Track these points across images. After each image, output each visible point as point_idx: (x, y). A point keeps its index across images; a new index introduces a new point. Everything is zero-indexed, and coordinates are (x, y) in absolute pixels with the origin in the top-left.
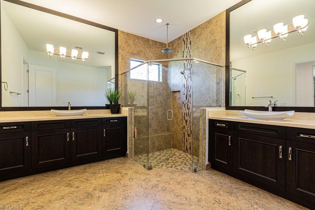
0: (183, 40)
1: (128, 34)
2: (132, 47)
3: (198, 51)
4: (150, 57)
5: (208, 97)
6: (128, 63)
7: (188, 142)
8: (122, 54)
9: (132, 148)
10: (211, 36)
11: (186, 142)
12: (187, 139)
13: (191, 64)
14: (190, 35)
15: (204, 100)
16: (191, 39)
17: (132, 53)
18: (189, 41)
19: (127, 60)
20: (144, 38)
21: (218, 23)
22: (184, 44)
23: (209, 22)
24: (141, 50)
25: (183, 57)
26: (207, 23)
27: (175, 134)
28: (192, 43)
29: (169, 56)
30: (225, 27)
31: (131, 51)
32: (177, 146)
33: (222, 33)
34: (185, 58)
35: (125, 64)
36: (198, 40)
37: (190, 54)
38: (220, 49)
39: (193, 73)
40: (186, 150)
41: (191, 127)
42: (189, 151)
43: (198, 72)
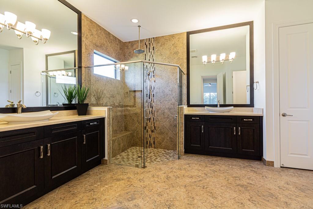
0: (145, 44)
1: (92, 21)
2: (95, 38)
3: (162, 57)
4: (111, 53)
5: (171, 97)
6: (92, 55)
7: (152, 137)
8: (85, 43)
9: (110, 152)
10: (174, 48)
11: (149, 138)
12: (151, 135)
13: (155, 68)
14: (153, 42)
15: (168, 100)
16: (155, 46)
17: (95, 44)
18: (152, 47)
19: (90, 51)
20: (106, 30)
21: (181, 40)
22: (146, 48)
23: (173, 36)
24: (104, 42)
25: (145, 59)
26: (170, 36)
27: (135, 132)
28: (156, 50)
29: (127, 55)
30: (186, 44)
31: (94, 42)
32: (138, 143)
33: (184, 48)
34: (147, 60)
35: (89, 55)
36: (162, 48)
37: (153, 58)
38: (182, 60)
39: (157, 75)
40: (150, 145)
41: (155, 124)
42: (153, 145)
43: (161, 76)
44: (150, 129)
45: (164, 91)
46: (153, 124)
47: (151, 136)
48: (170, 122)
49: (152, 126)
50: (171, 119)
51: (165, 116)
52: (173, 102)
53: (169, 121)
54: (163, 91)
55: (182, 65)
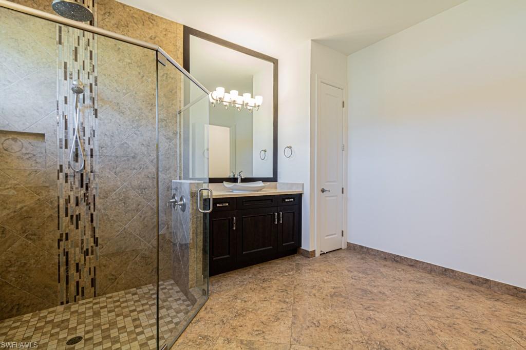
7: (85, 270)
21: (170, 35)
23: (151, 18)
26: (144, 15)
38: (173, 81)
39: (102, 100)
40: (78, 294)
41: (97, 230)
42: (89, 290)
43: (118, 104)
44: (78, 249)
45: (126, 143)
46: (89, 233)
47: (80, 267)
48: (144, 219)
49: (85, 238)
50: (146, 213)
51: (128, 207)
52: (150, 173)
53: (141, 216)
54: (123, 144)
55: (173, 92)
